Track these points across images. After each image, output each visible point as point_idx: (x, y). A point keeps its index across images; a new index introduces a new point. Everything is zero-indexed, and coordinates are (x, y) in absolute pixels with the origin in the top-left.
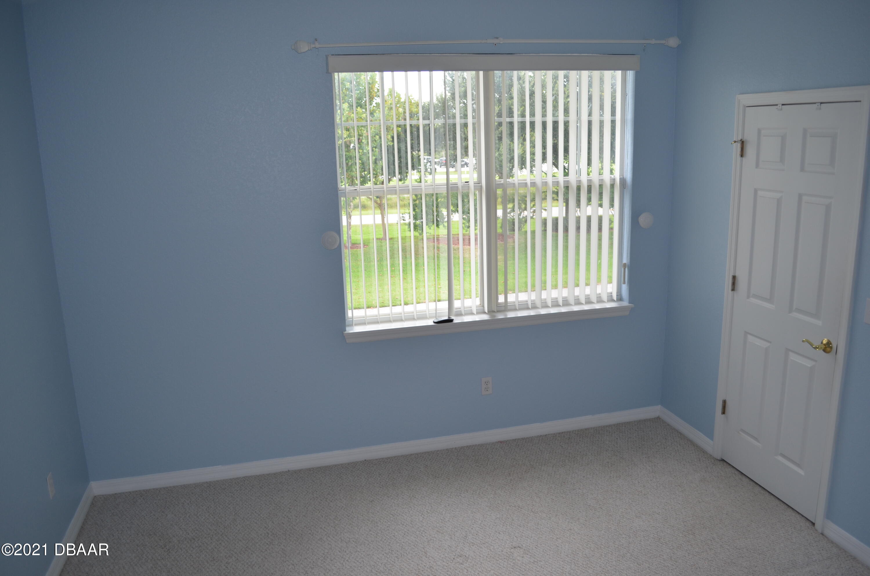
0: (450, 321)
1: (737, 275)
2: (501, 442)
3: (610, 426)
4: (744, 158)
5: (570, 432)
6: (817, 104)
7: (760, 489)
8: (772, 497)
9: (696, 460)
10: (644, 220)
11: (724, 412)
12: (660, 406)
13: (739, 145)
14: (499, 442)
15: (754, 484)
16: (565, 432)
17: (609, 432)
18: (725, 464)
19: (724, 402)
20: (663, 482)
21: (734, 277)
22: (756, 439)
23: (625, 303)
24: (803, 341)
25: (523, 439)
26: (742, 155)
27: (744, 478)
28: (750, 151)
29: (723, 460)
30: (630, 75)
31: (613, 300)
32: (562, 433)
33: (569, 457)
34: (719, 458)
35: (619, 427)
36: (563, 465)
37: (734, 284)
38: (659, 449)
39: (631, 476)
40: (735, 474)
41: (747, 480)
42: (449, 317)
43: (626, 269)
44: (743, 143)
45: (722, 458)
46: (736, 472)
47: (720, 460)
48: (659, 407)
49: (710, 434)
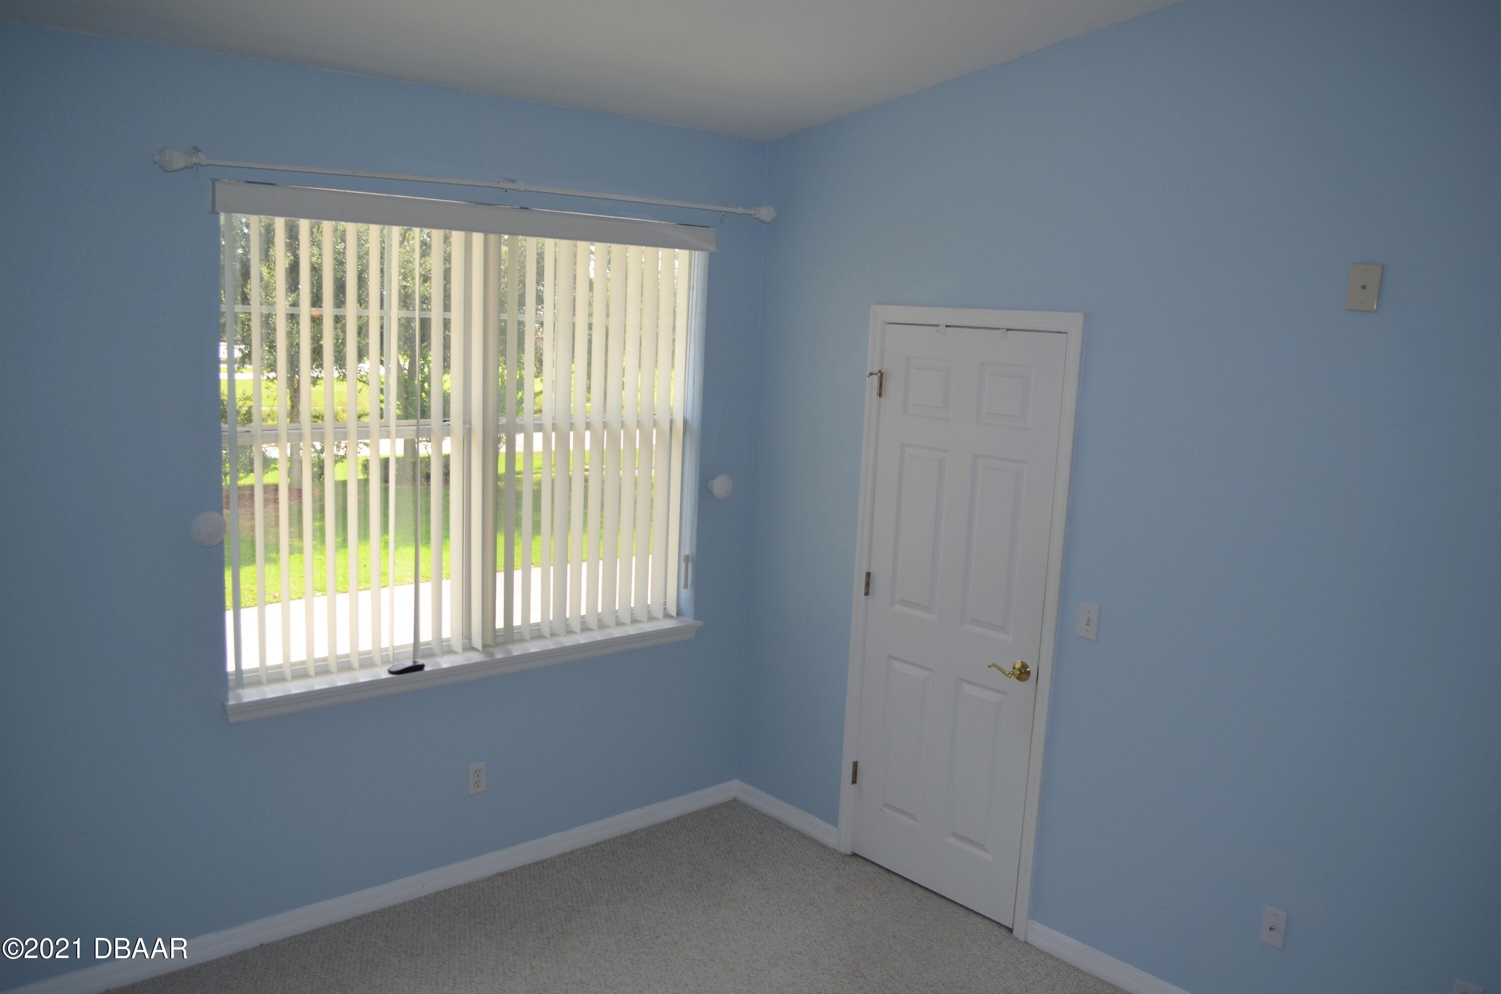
0: (418, 668)
1: (871, 571)
2: (502, 874)
3: (668, 823)
4: (883, 398)
5: (609, 841)
6: (1001, 330)
7: (922, 891)
8: (942, 899)
9: (817, 860)
10: (721, 485)
11: (854, 781)
12: (736, 780)
13: (876, 378)
14: (497, 874)
15: (911, 884)
16: (605, 842)
17: (672, 833)
18: (860, 860)
19: (855, 764)
20: (786, 902)
21: (868, 575)
22: (910, 816)
23: (689, 620)
24: (989, 666)
25: (537, 863)
26: (880, 395)
27: (894, 878)
28: (891, 387)
29: (855, 855)
30: (699, 257)
31: (671, 617)
32: (597, 844)
33: (626, 883)
34: (848, 853)
35: (681, 823)
36: (623, 900)
37: (867, 584)
38: (758, 851)
39: (734, 900)
40: (879, 873)
41: (900, 880)
42: (414, 662)
43: (690, 565)
44: (881, 375)
45: (852, 852)
46: (881, 871)
47: (849, 856)
48: (736, 783)
49: (832, 818)
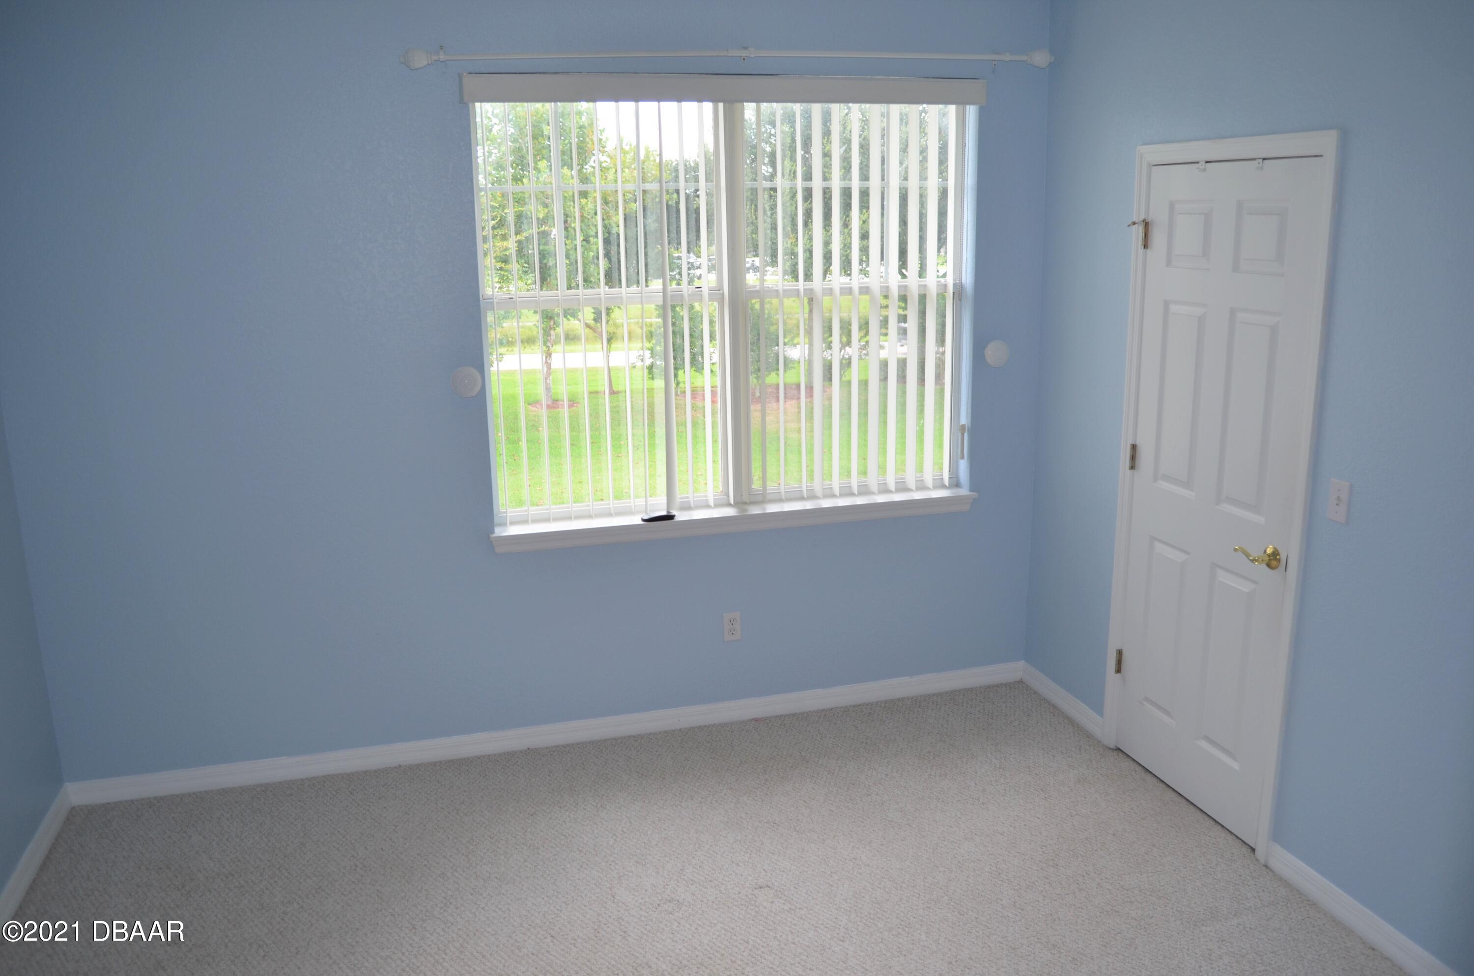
0: (669, 517)
1: (1138, 443)
2: (756, 720)
3: (939, 695)
4: (1148, 250)
5: (872, 704)
6: (1257, 161)
7: (1173, 795)
8: (1191, 807)
9: (1073, 749)
10: (995, 352)
11: (1119, 670)
12: (1023, 661)
13: (1139, 230)
14: (753, 719)
15: (1164, 786)
16: (863, 704)
17: (937, 705)
18: (1121, 754)
19: (1120, 653)
20: (1016, 783)
21: (1134, 447)
22: (1168, 713)
23: (964, 491)
24: (1235, 550)
25: (793, 715)
26: (1145, 246)
27: (1149, 777)
28: (1158, 238)
29: (1119, 750)
30: (972, 111)
31: (943, 487)
32: (859, 705)
33: (866, 743)
34: (1112, 746)
35: (953, 697)
36: (855, 757)
37: (1133, 458)
38: (1016, 732)
39: (964, 773)
40: (1136, 771)
41: (1155, 780)
42: (668, 512)
43: (966, 435)
44: (1147, 225)
45: (1116, 747)
46: (1138, 768)
47: (1113, 750)
48: (1021, 664)
49: (1098, 707)
